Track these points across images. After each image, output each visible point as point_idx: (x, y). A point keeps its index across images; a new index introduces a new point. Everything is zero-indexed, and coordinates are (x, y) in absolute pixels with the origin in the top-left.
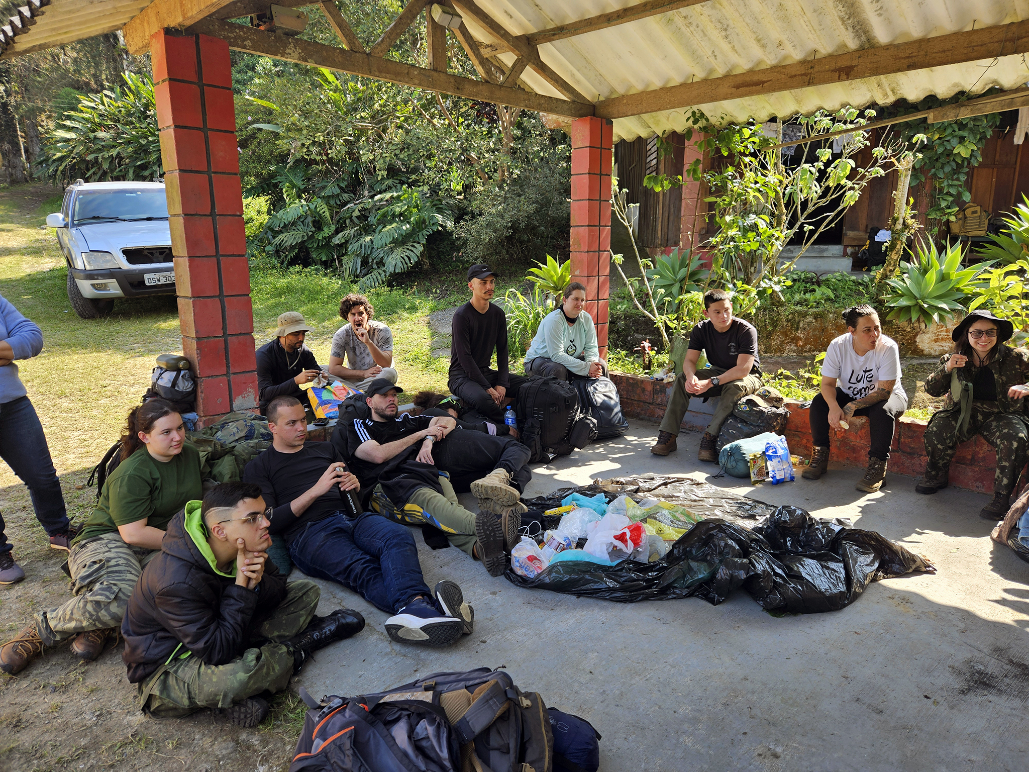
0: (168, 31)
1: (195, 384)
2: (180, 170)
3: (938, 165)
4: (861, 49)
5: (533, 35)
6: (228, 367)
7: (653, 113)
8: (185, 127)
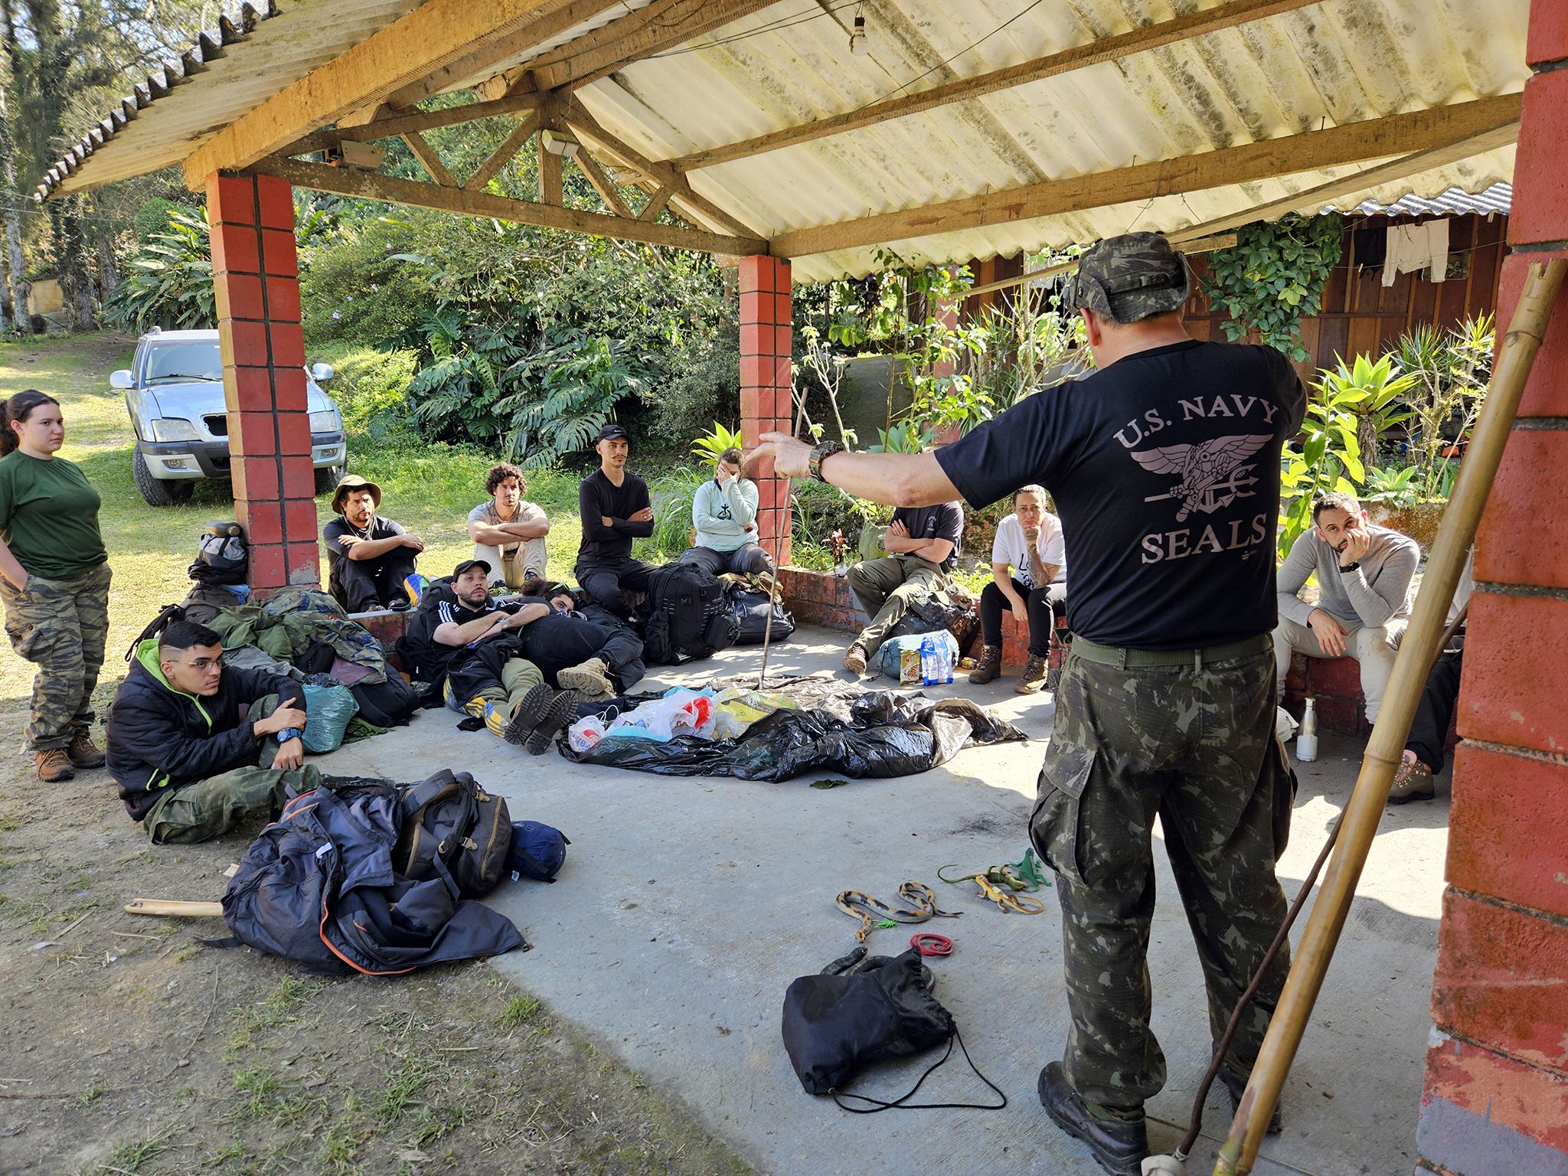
0: (222, 173)
1: (246, 552)
2: (233, 318)
3: (1262, 314)
4: (1032, 184)
5: (678, 160)
6: (284, 535)
7: (841, 251)
8: (241, 273)
